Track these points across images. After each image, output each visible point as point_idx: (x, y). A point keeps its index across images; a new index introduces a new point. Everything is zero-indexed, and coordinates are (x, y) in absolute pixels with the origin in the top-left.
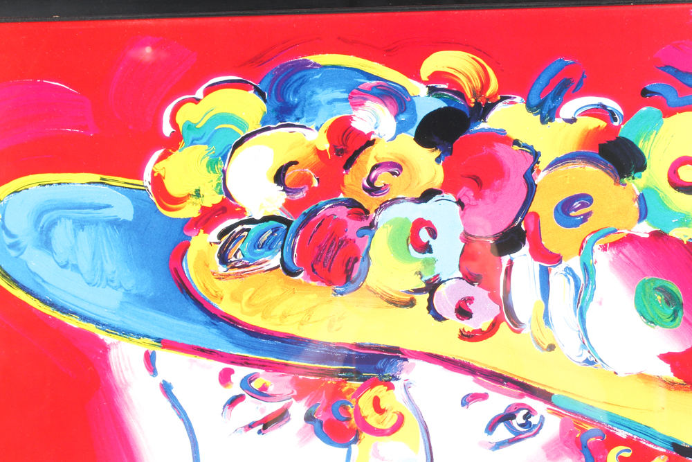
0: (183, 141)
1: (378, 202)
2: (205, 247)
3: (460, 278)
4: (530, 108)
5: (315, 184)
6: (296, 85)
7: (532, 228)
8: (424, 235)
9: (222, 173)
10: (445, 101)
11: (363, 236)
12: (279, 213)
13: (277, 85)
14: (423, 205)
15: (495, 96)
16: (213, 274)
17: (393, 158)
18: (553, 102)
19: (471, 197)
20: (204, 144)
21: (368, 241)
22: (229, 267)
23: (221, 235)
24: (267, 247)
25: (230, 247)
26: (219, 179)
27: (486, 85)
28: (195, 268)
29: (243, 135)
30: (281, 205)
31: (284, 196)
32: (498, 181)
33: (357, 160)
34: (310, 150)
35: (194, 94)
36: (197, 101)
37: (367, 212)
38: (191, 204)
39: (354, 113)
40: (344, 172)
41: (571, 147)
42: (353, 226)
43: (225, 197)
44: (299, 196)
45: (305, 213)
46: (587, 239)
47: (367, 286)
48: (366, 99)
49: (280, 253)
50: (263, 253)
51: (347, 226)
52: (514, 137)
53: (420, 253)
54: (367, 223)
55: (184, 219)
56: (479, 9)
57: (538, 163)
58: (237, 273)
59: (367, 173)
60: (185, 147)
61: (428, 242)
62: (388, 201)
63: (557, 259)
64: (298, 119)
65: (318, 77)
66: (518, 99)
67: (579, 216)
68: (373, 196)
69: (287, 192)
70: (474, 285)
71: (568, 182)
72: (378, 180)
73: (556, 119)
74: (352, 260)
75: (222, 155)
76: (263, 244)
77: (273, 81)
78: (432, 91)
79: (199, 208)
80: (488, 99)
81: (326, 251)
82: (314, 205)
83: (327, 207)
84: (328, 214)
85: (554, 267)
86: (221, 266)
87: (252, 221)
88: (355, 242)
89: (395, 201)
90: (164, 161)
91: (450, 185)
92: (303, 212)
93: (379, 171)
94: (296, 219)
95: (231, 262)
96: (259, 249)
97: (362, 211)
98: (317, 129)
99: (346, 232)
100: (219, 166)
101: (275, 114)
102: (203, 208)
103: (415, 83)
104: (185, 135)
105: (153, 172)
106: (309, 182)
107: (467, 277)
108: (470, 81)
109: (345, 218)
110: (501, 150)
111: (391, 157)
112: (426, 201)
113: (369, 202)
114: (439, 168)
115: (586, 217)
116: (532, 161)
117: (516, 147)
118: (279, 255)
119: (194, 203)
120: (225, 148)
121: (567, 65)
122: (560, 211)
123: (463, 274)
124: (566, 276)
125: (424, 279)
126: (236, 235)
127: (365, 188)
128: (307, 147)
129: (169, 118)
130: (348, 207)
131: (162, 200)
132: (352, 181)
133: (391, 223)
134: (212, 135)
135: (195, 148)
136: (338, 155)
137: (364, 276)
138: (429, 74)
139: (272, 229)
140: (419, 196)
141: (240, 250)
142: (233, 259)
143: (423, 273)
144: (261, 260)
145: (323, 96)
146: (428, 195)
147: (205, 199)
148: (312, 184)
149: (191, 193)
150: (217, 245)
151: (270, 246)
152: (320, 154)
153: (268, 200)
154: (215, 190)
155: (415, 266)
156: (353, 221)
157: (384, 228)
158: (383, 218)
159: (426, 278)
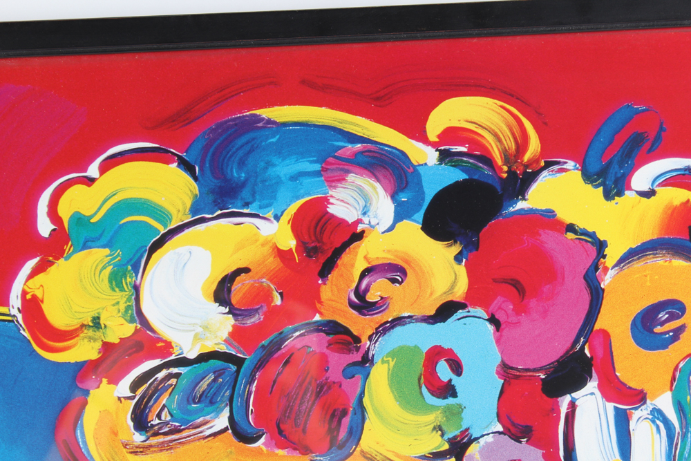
0: (70, 243)
1: (372, 324)
2: (111, 404)
3: (499, 433)
4: (588, 177)
5: (278, 301)
6: (241, 153)
7: (600, 352)
8: (443, 371)
9: (133, 291)
10: (464, 170)
11: (353, 377)
12: (223, 348)
13: (214, 154)
14: (440, 325)
15: (537, 161)
16: (125, 446)
17: (392, 257)
18: (621, 168)
19: (510, 312)
20: (104, 246)
21: (360, 383)
22: (149, 434)
23: (135, 386)
24: (208, 401)
25: (151, 404)
26: (129, 300)
27: (522, 145)
28: (95, 438)
29: (163, 231)
30: (225, 335)
31: (230, 321)
32: (548, 286)
33: (339, 262)
34: (267, 249)
35: (86, 171)
36: (90, 181)
37: (357, 340)
38: (86, 340)
39: (331, 193)
40: (320, 282)
41: (649, 232)
42: (339, 361)
43: (139, 326)
44: (253, 320)
45: (263, 346)
46: (681, 365)
47: (362, 451)
48: (348, 172)
49: (228, 409)
50: (201, 410)
51: (327, 362)
52: (568, 220)
53: (438, 397)
54: (357, 357)
55: (76, 363)
56: (508, 34)
57: (604, 257)
58: (163, 443)
59: (354, 281)
60: (74, 252)
61: (450, 380)
62: (387, 322)
63: (639, 397)
64: (247, 205)
65: (274, 140)
66: (570, 164)
67: (668, 332)
68: (365, 315)
69: (235, 315)
70: (521, 442)
71: (648, 284)
72: (372, 291)
73: (627, 192)
74: (338, 413)
75: (132, 262)
76: (201, 396)
77: (206, 148)
78: (445, 156)
79: (98, 345)
80: (527, 165)
81: (298, 402)
82: (277, 333)
83: (297, 334)
84: (299, 346)
85: (636, 409)
86: (137, 434)
87: (183, 362)
88: (340, 386)
89: (399, 321)
90: (41, 275)
91: (476, 296)
92: (260, 345)
93: (373, 278)
94: (249, 355)
95: (153, 426)
96: (195, 403)
97: (350, 339)
98: (277, 218)
99: (327, 371)
100: (129, 280)
101: (211, 198)
102: (106, 345)
103: (420, 145)
104: (73, 235)
105: (24, 293)
106: (268, 297)
107: (509, 430)
108: (499, 140)
109: (325, 350)
110: (549, 239)
111: (389, 256)
112: (444, 320)
113: (361, 325)
114: (462, 270)
115: (678, 332)
116: (594, 254)
117: (570, 236)
118: (226, 413)
119: (91, 339)
120: (137, 252)
121: (638, 113)
122: (640, 326)
123: (503, 426)
124: (653, 422)
125: (446, 437)
126: (159, 385)
127: (352, 305)
128: (263, 245)
129: (46, 209)
130: (328, 334)
131: (40, 336)
132: (333, 295)
133: (392, 354)
134: (116, 232)
135: (90, 253)
136: (309, 256)
137: (357, 437)
138: (439, 132)
139: (214, 373)
140: (432, 312)
141: (166, 407)
142: (157, 421)
143: (444, 428)
144: (199, 421)
145: (284, 168)
146: (446, 311)
147: (108, 331)
148: (272, 301)
149: (86, 323)
150: (129, 401)
151: (212, 398)
152: (283, 255)
153: (206, 328)
154: (124, 316)
155: (432, 418)
156: (336, 354)
157: (383, 362)
158: (382, 349)
159: (450, 435)
